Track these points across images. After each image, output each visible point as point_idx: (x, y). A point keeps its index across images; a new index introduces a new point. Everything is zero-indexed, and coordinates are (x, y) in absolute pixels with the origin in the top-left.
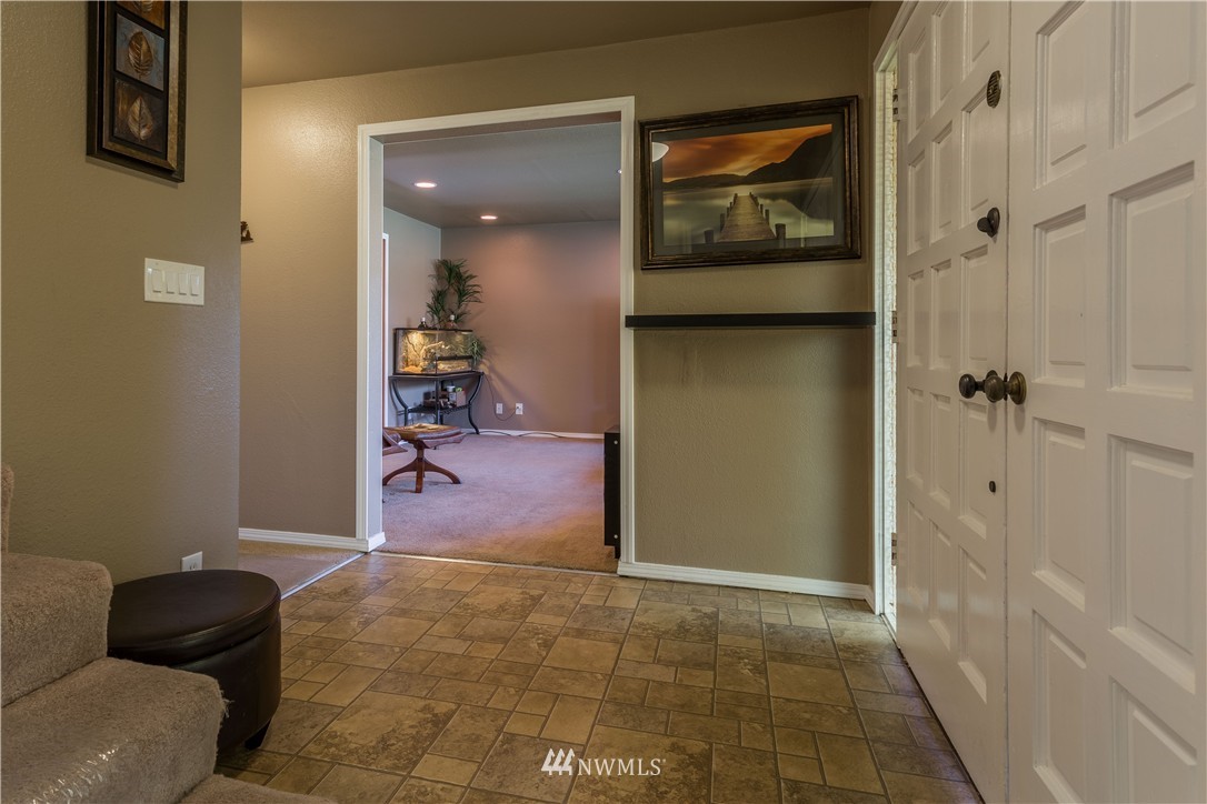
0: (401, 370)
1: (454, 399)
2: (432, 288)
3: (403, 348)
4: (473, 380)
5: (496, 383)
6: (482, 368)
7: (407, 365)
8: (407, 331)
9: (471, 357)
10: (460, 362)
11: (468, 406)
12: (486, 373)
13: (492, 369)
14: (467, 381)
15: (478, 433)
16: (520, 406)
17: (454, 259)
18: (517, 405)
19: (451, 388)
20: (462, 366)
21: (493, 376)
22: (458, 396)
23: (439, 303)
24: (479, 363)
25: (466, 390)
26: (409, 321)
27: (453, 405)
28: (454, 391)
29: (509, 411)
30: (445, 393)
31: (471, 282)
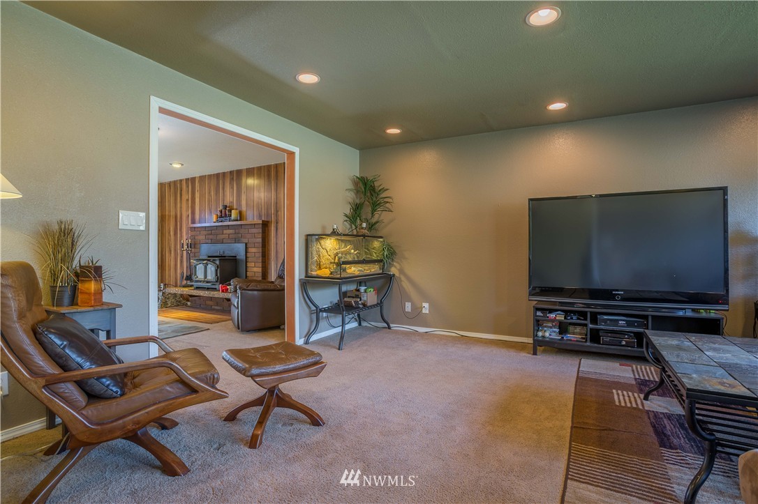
0: (314, 273)
1: (365, 298)
2: (351, 200)
3: (314, 253)
4: (385, 282)
5: (406, 284)
6: (394, 271)
7: (320, 268)
8: (321, 237)
9: (381, 261)
10: (372, 265)
11: (380, 304)
12: (397, 274)
13: (401, 271)
14: (380, 282)
15: (389, 328)
16: (426, 305)
17: (369, 175)
18: (425, 304)
19: (362, 289)
20: (374, 269)
21: (403, 278)
22: (370, 296)
23: (356, 214)
24: (391, 265)
25: (378, 291)
26: (324, 228)
27: (364, 305)
28: (365, 291)
29: (417, 309)
30: (357, 293)
31: (383, 195)
